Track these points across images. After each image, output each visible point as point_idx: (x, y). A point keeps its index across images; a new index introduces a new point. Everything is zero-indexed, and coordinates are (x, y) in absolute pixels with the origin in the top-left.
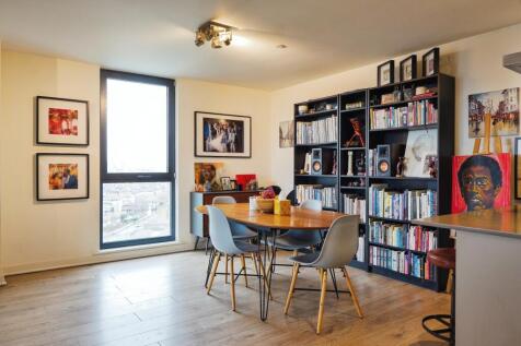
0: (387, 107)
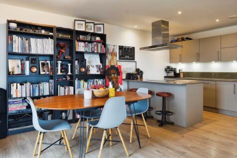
0: (84, 42)
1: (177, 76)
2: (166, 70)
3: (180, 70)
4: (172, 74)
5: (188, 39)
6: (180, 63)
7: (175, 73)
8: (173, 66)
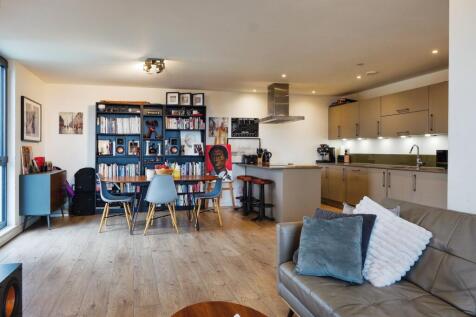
0: (177, 117)
2: (318, 151)
5: (349, 100)
7: (332, 155)
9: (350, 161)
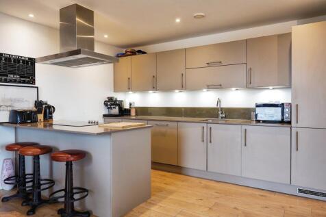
1: (124, 113)
2: (106, 104)
3: (130, 104)
4: (116, 111)
5: (140, 52)
6: (130, 92)
7: (120, 108)
8: (119, 97)
9: (137, 115)
